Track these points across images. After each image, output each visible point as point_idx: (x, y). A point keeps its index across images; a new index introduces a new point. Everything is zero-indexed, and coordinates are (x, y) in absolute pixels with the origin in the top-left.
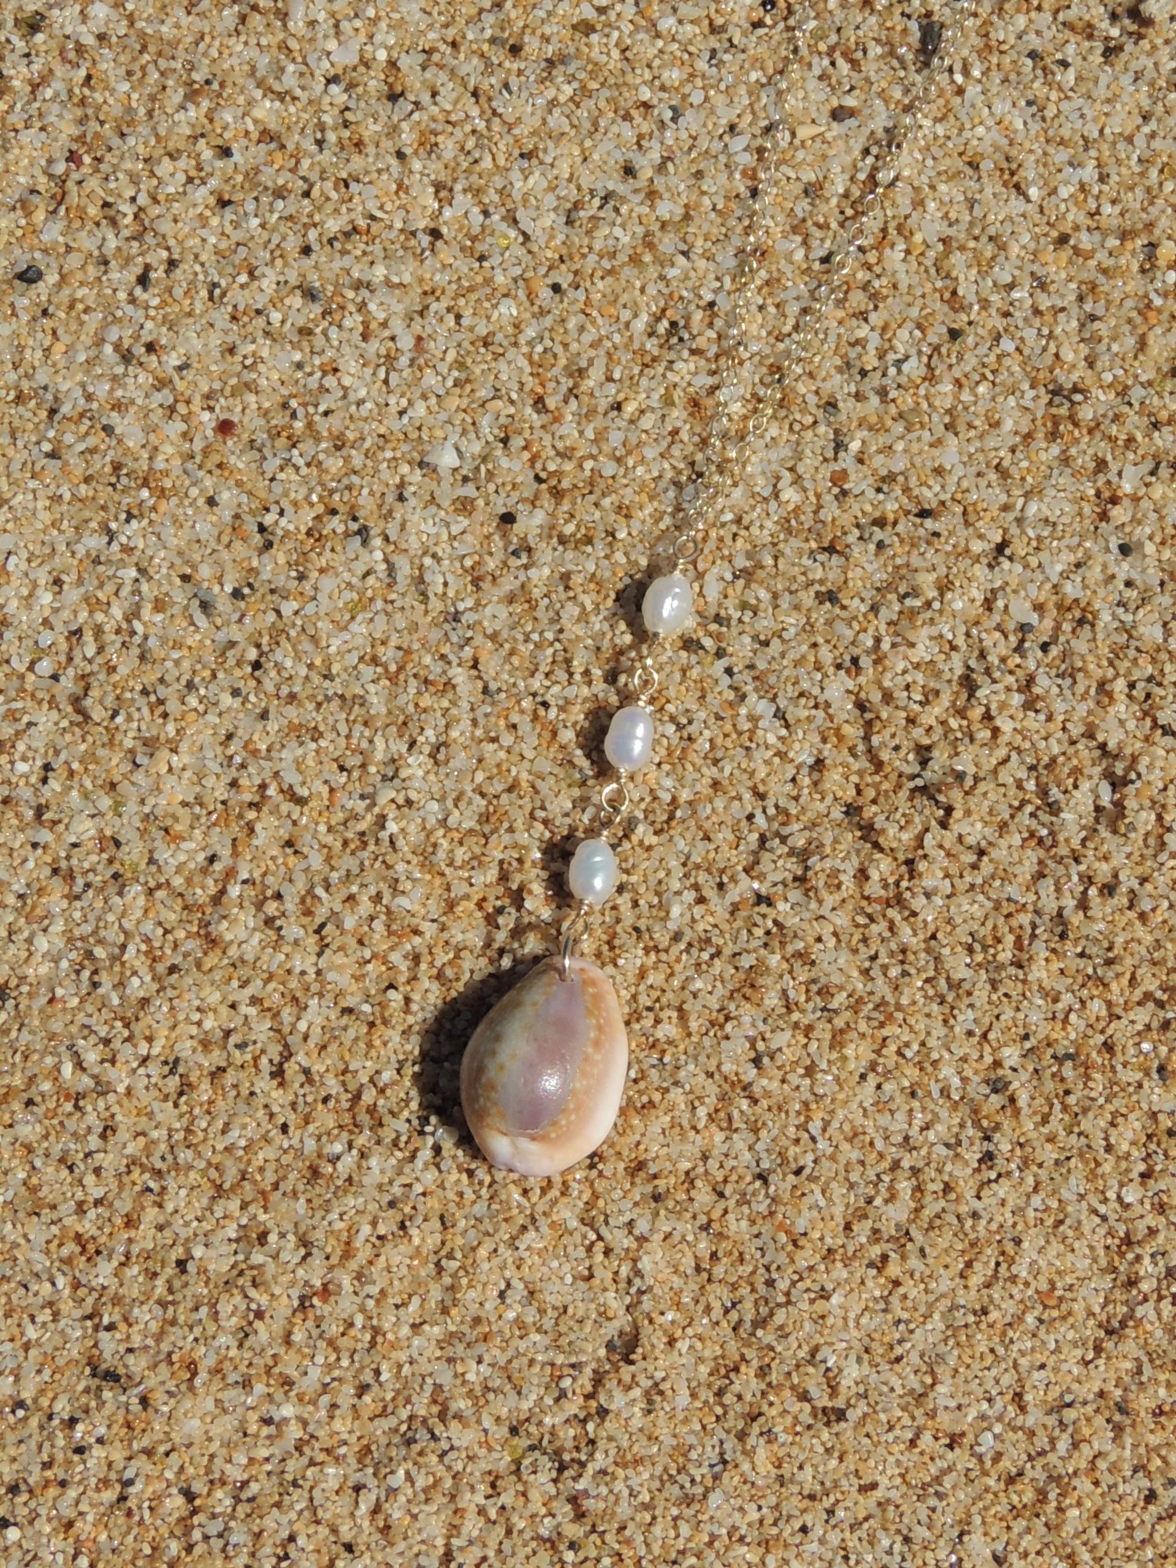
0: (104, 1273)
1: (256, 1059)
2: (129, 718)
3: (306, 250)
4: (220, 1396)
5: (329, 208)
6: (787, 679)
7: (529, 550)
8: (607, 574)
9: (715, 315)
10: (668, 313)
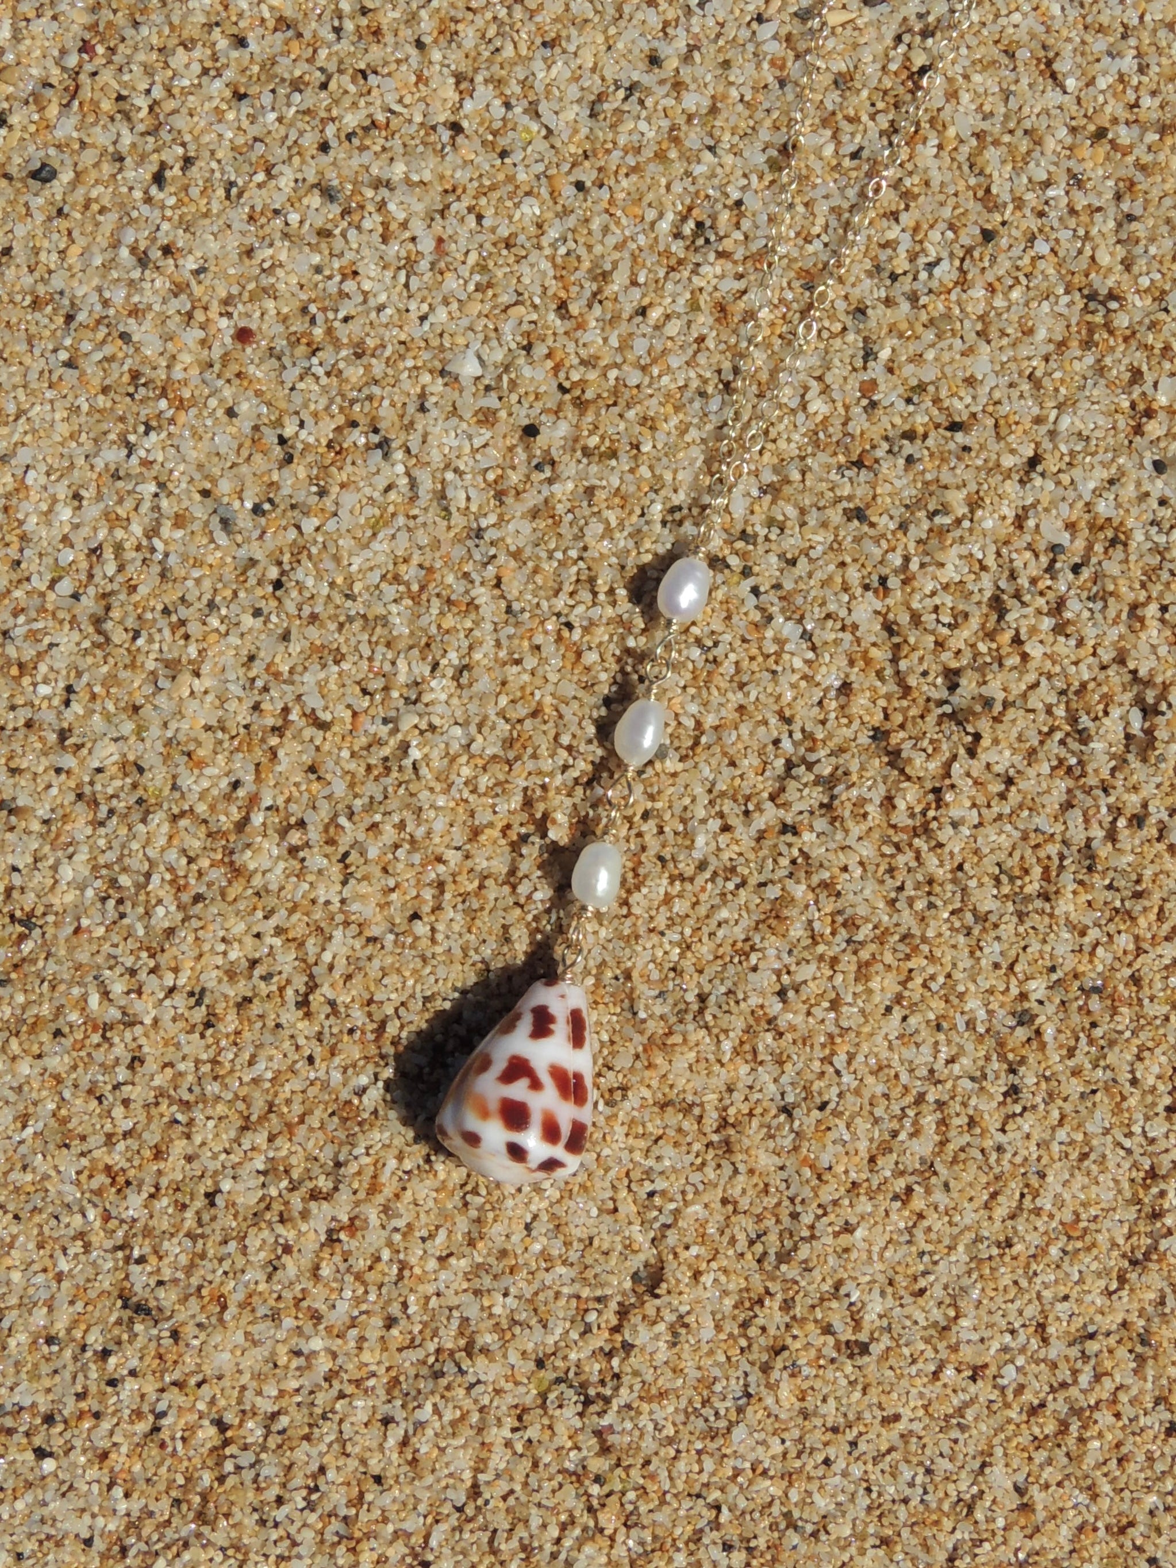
0: (134, 1205)
1: (281, 989)
2: (151, 640)
3: (324, 147)
4: (249, 1329)
5: (347, 102)
6: (814, 599)
7: (553, 463)
8: (632, 489)
9: (741, 215)
10: (695, 212)
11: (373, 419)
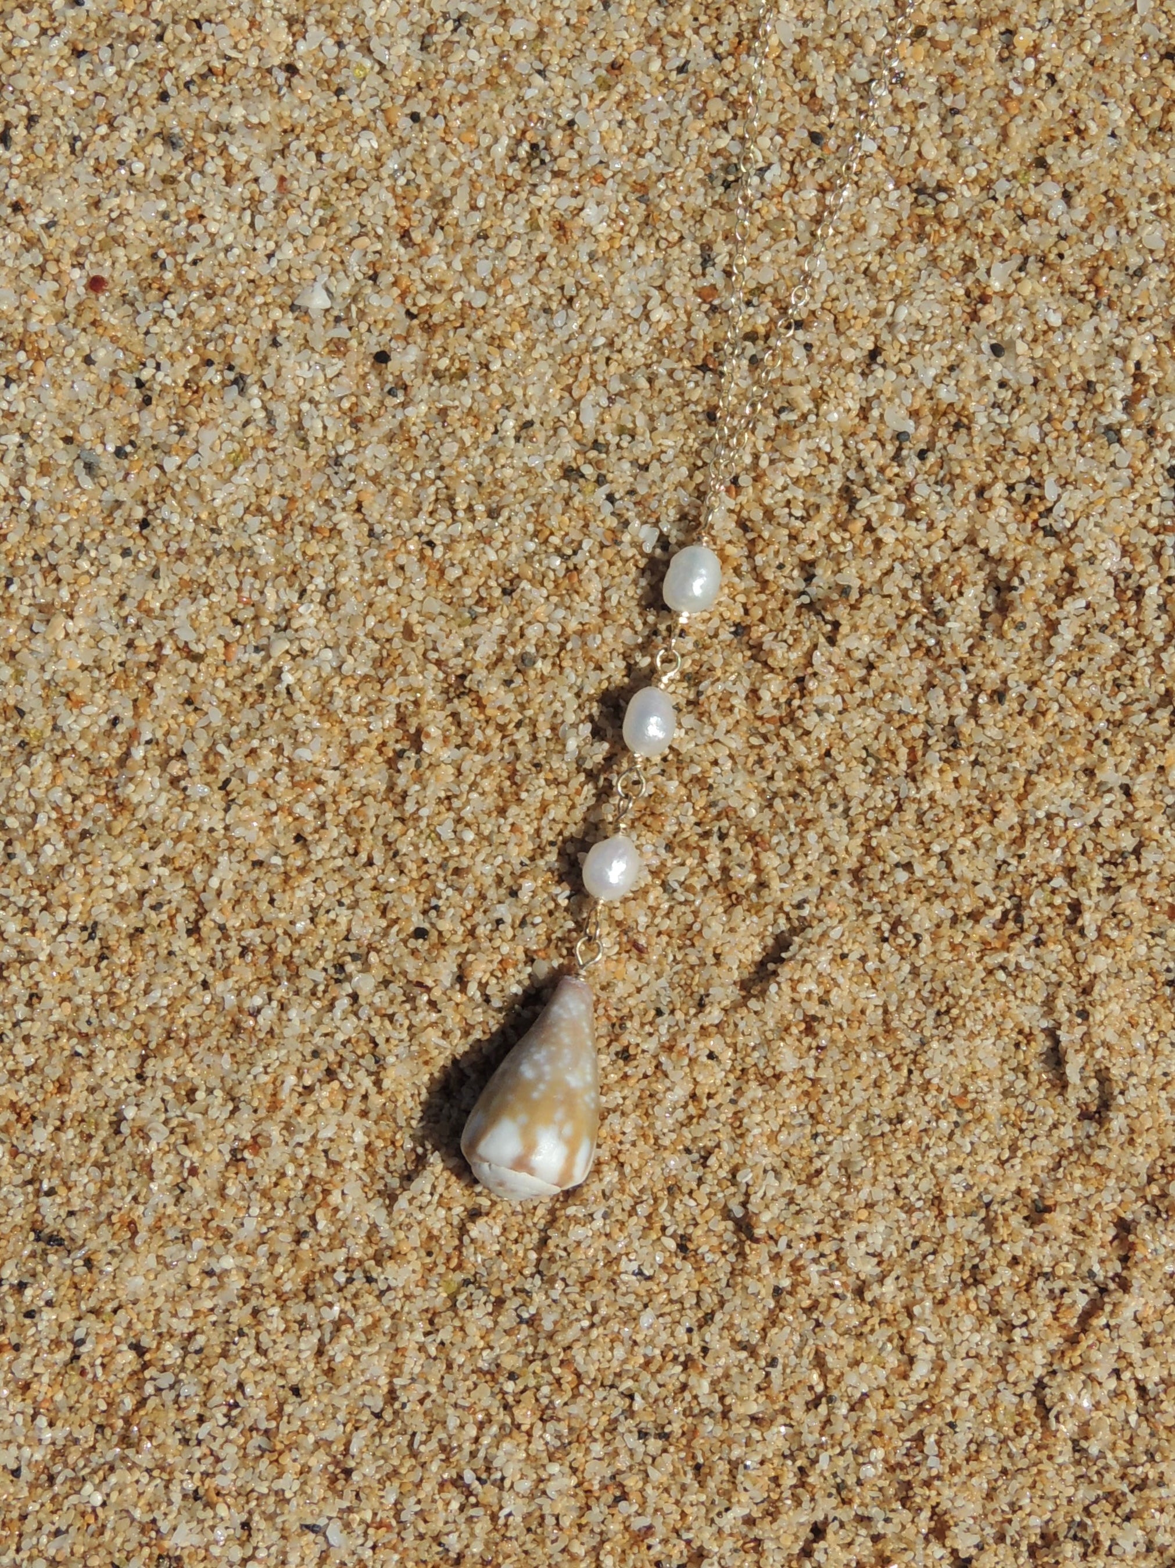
0: (40, 1139)
1: (172, 918)
2: (23, 587)
3: (164, 97)
4: (161, 1252)
5: (183, 51)
6: (669, 501)
7: (405, 388)
8: (484, 407)
9: (574, 135)
10: (528, 135)
11: (227, 356)
